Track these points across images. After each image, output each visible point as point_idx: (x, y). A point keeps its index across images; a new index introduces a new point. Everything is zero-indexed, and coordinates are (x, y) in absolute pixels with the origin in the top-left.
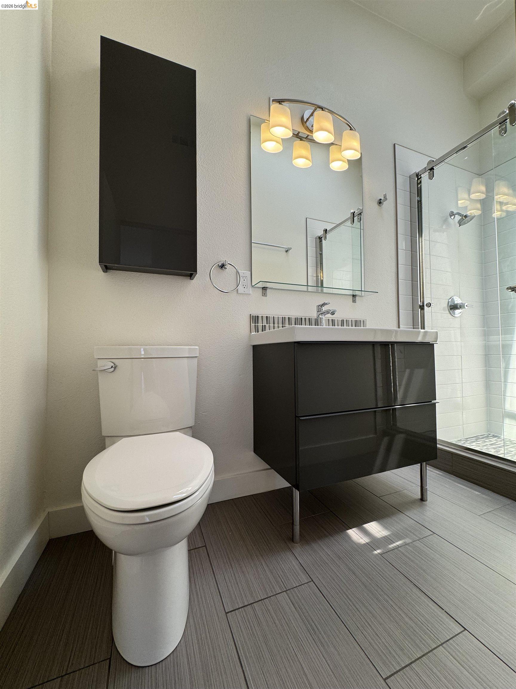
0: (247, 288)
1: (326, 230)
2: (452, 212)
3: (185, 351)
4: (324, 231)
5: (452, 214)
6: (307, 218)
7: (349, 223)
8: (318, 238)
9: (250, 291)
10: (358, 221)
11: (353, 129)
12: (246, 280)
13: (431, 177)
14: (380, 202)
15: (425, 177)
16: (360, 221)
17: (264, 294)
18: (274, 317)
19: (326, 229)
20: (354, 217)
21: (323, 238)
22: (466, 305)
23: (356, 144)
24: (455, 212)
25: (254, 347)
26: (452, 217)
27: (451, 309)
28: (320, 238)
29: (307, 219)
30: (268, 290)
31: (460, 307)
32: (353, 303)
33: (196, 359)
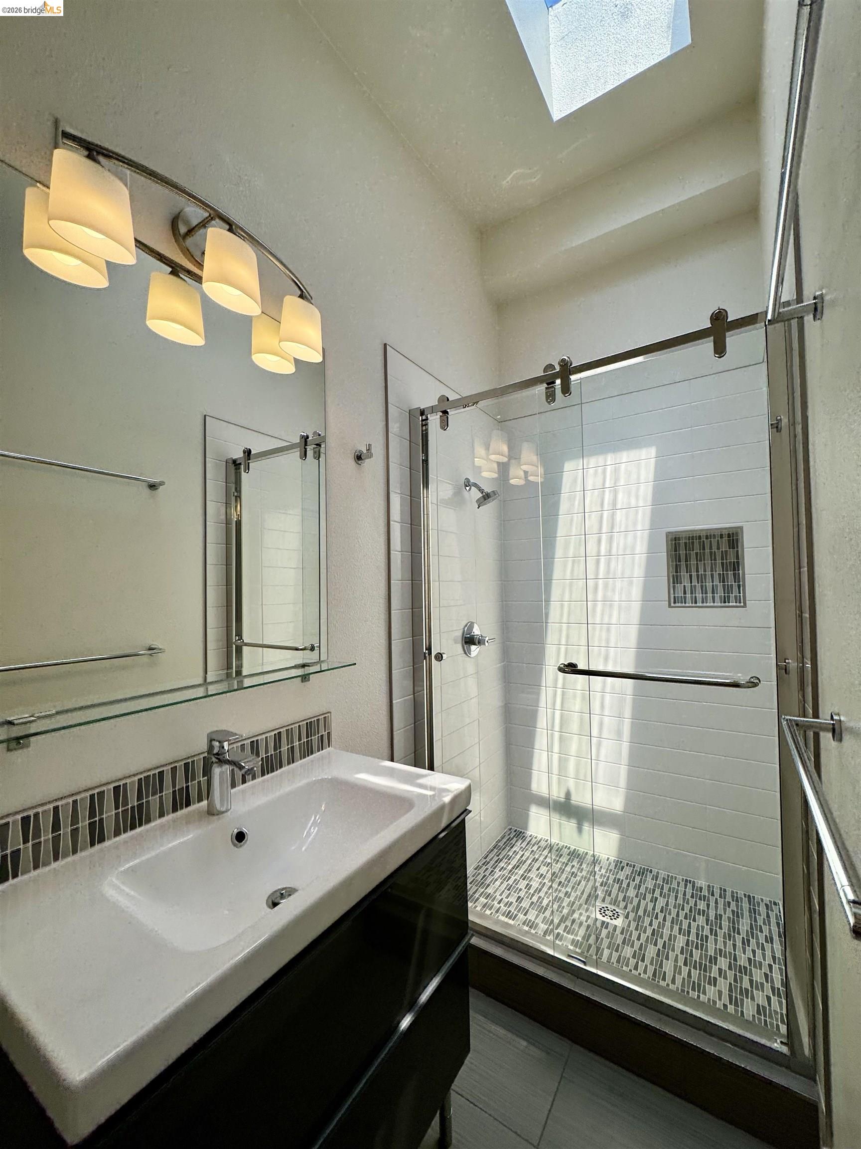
1: (249, 452)
2: (468, 480)
4: (244, 452)
5: (468, 484)
6: (205, 416)
7: (296, 454)
8: (231, 462)
10: (315, 458)
11: (306, 297)
13: (445, 424)
14: (359, 458)
15: (434, 420)
16: (319, 458)
19: (250, 449)
20: (306, 445)
21: (242, 467)
22: (487, 639)
23: (313, 333)
24: (472, 481)
26: (468, 488)
27: (466, 643)
28: (236, 463)
29: (207, 417)
31: (479, 643)
32: (303, 684)
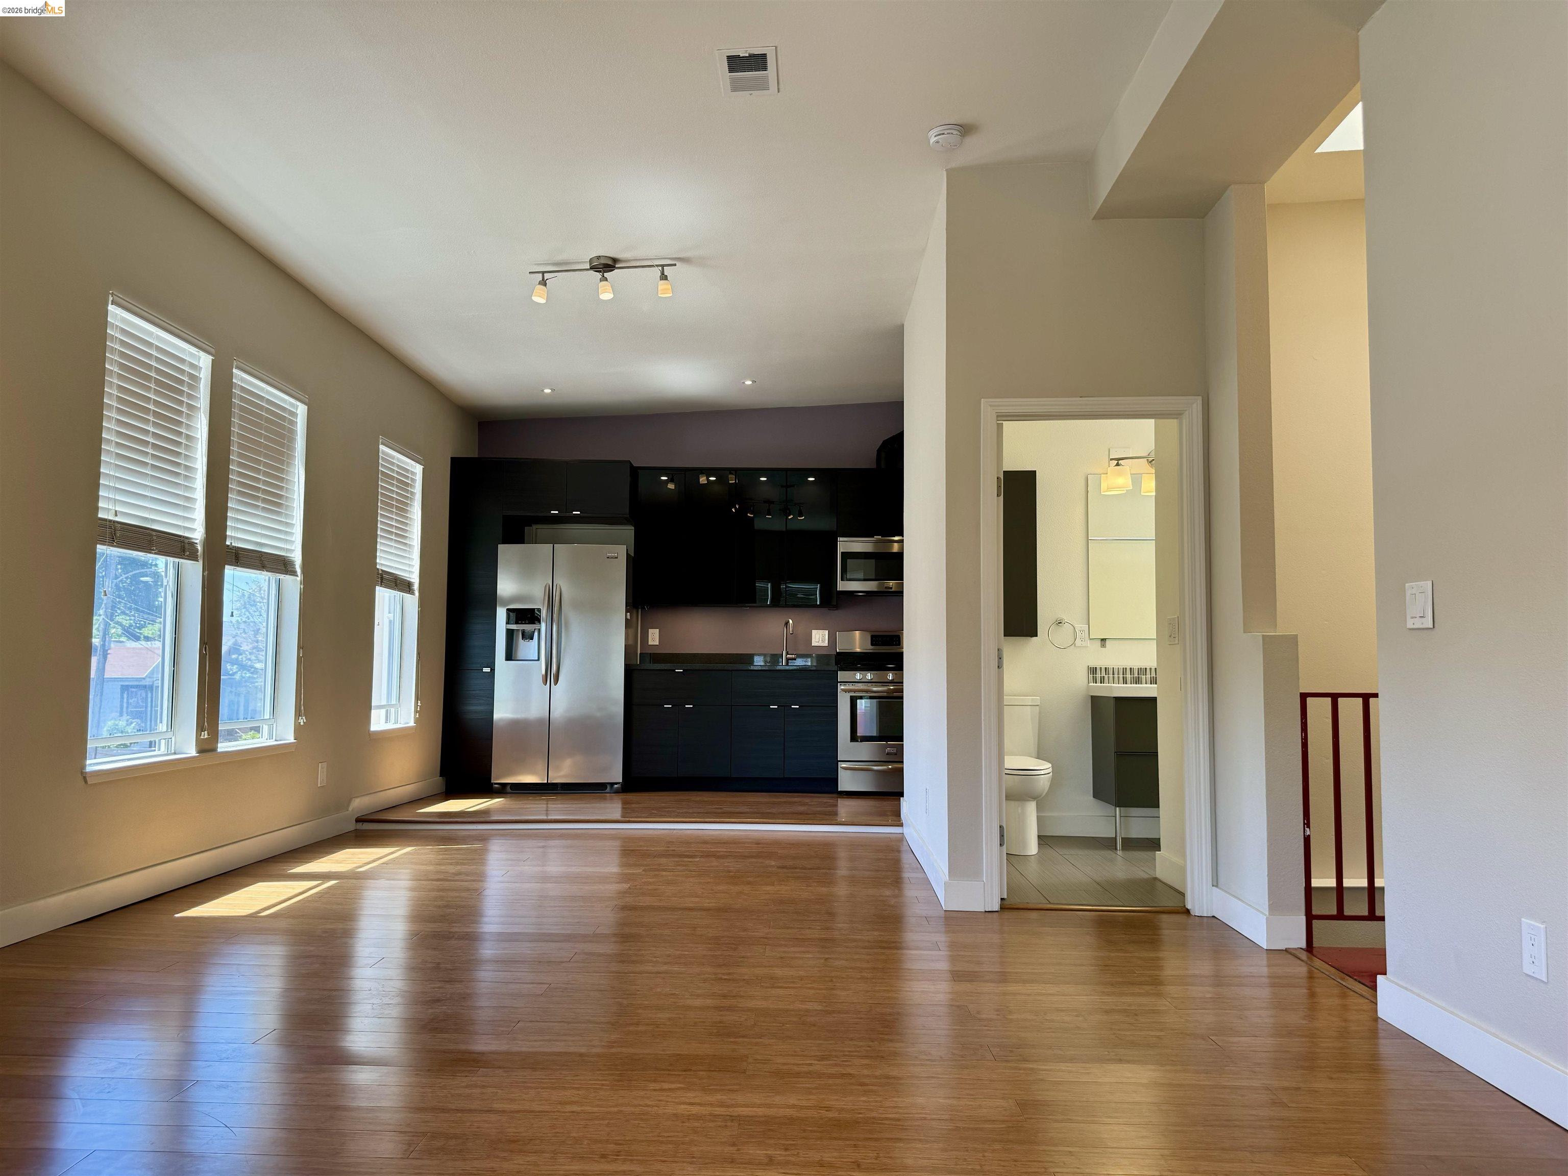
0: (1084, 641)
3: (1029, 700)
9: (1088, 643)
12: (1083, 633)
17: (1103, 646)
18: (1113, 668)
25: (1092, 697)
30: (1107, 641)
33: (1038, 707)
